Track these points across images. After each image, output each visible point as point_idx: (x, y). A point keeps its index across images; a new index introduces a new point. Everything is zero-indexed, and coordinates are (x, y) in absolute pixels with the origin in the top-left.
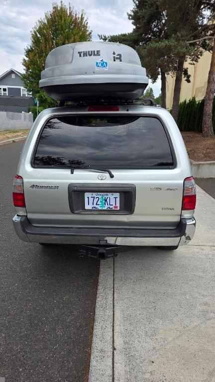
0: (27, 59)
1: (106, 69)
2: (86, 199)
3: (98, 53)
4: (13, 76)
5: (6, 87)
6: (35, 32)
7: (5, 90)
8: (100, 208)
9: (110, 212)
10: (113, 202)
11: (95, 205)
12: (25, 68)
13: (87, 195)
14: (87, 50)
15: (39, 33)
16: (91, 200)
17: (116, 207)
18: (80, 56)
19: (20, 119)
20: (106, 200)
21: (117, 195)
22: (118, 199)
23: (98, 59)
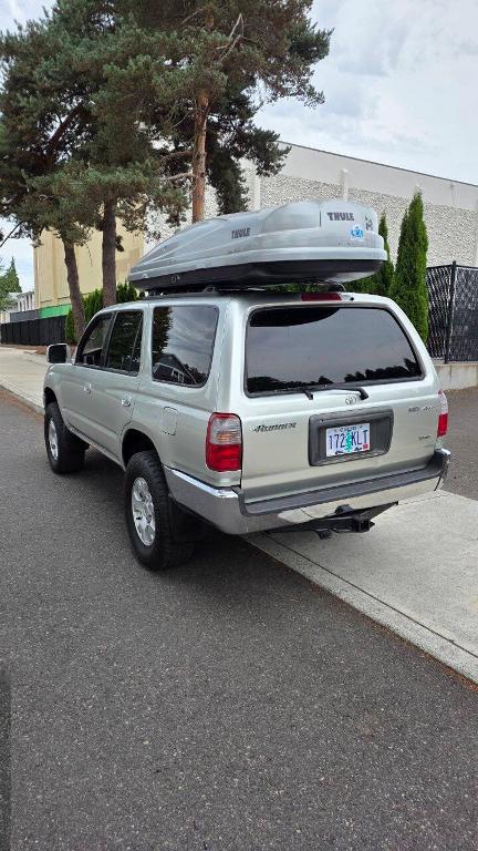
1: (361, 240)
2: (328, 439)
3: (349, 217)
8: (346, 452)
9: (358, 455)
10: (362, 440)
11: (339, 449)
13: (330, 432)
14: (342, 211)
16: (334, 440)
17: (365, 446)
18: (331, 219)
20: (353, 438)
21: (367, 426)
22: (368, 433)
23: (354, 225)
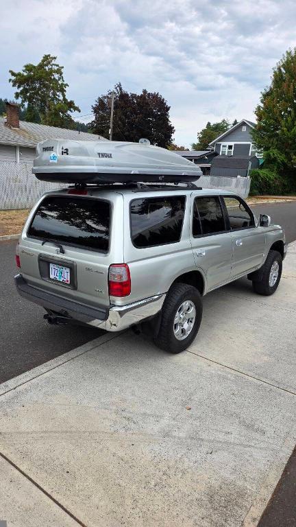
0: (262, 105)
2: (50, 269)
3: (52, 149)
4: (244, 129)
5: (232, 144)
6: (279, 69)
7: (230, 147)
8: (58, 279)
9: (63, 284)
10: (66, 276)
11: (56, 276)
12: (257, 117)
14: (48, 146)
15: (284, 68)
17: (68, 281)
18: (43, 151)
19: (230, 185)
20: (62, 273)
21: (69, 271)
22: (69, 274)
